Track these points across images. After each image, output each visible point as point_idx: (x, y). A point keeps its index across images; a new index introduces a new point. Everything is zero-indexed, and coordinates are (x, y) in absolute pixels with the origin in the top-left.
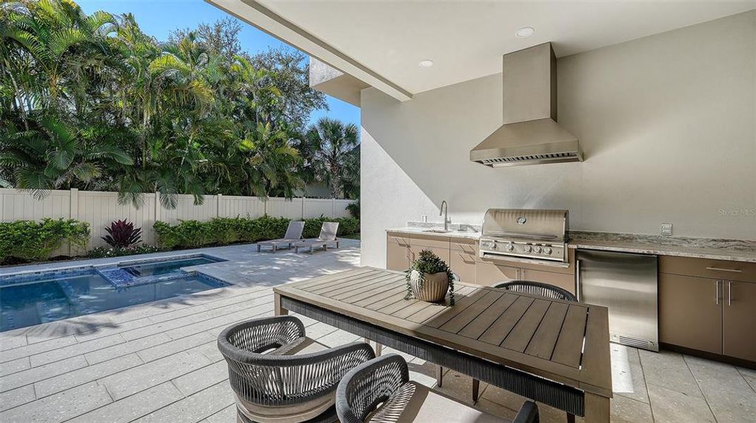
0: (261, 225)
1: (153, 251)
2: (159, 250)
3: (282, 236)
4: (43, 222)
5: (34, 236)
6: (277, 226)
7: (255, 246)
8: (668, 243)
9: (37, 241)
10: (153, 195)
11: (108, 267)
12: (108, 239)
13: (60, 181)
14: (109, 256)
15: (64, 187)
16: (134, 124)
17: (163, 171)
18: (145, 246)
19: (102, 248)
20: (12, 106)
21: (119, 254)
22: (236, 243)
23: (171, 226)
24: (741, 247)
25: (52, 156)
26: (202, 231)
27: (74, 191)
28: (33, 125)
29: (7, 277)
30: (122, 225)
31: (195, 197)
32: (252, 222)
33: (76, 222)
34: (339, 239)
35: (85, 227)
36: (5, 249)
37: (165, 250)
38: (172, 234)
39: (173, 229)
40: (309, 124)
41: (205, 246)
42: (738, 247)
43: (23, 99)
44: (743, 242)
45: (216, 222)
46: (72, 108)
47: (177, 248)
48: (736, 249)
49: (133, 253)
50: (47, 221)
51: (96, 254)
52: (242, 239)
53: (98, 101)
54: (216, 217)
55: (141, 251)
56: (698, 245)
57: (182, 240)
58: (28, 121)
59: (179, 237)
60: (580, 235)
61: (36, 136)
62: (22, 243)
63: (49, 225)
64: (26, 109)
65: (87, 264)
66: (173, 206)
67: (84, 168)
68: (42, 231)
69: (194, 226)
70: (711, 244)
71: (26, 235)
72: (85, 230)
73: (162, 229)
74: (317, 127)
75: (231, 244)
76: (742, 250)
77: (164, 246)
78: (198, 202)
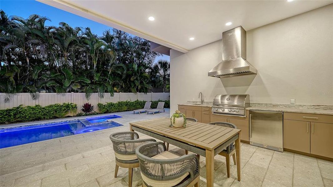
0: (135, 104)
1: (98, 114)
2: (100, 114)
3: (143, 108)
4: (63, 104)
5: (61, 109)
6: (142, 104)
7: (133, 112)
8: (293, 107)
9: (61, 111)
10: (97, 93)
11: (83, 120)
12: (83, 110)
13: (68, 90)
14: (83, 116)
15: (69, 92)
16: (91, 68)
17: (100, 85)
18: (95, 112)
19: (81, 113)
20: (54, 65)
21: (87, 115)
22: (127, 111)
23: (104, 105)
24: (326, 108)
25: (64, 82)
26: (114, 106)
27: (72, 93)
28: (60, 71)
29: (53, 122)
30: (87, 105)
31: (111, 93)
32: (132, 103)
33: (73, 104)
34: (165, 109)
35: (76, 105)
36: (53, 114)
37: (102, 113)
38: (104, 108)
39: (104, 106)
40: (155, 63)
41: (115, 112)
42: (324, 108)
43: (56, 62)
44: (327, 106)
45: (119, 103)
46: (71, 64)
47: (105, 113)
48: (323, 109)
49: (91, 115)
50: (64, 104)
51: (79, 115)
52: (129, 109)
53: (79, 61)
54: (119, 101)
55: (94, 114)
56: (306, 108)
57: (107, 110)
58: (58, 69)
59: (107, 109)
60: (256, 105)
61: (61, 75)
62: (57, 111)
63: (65, 105)
64: (58, 65)
65: (77, 119)
66: (103, 97)
67: (75, 85)
68: (63, 107)
69: (111, 105)
70: (312, 107)
71: (58, 108)
72: (76, 107)
73: (101, 106)
74: (158, 64)
75: (125, 111)
76: (326, 109)
77: (101, 112)
78: (112, 95)
